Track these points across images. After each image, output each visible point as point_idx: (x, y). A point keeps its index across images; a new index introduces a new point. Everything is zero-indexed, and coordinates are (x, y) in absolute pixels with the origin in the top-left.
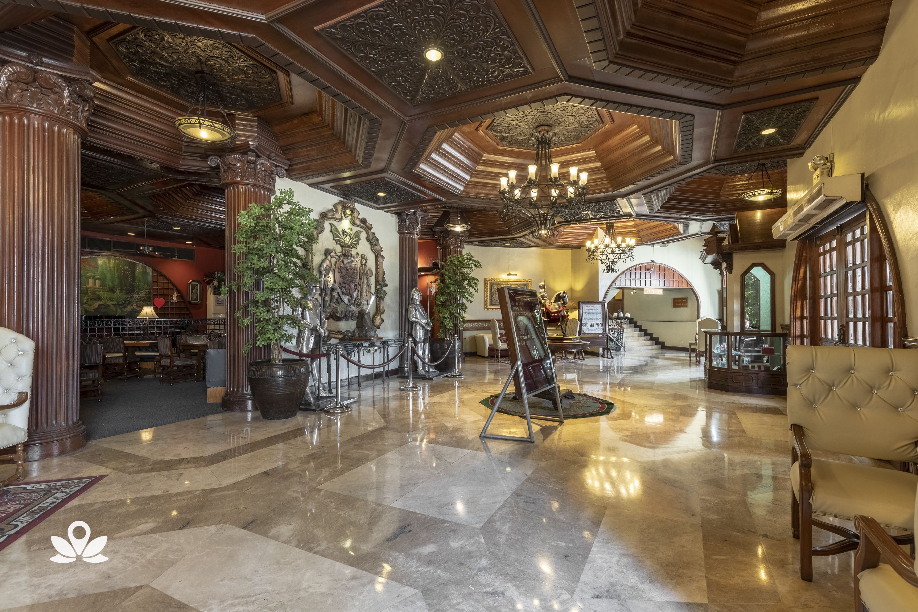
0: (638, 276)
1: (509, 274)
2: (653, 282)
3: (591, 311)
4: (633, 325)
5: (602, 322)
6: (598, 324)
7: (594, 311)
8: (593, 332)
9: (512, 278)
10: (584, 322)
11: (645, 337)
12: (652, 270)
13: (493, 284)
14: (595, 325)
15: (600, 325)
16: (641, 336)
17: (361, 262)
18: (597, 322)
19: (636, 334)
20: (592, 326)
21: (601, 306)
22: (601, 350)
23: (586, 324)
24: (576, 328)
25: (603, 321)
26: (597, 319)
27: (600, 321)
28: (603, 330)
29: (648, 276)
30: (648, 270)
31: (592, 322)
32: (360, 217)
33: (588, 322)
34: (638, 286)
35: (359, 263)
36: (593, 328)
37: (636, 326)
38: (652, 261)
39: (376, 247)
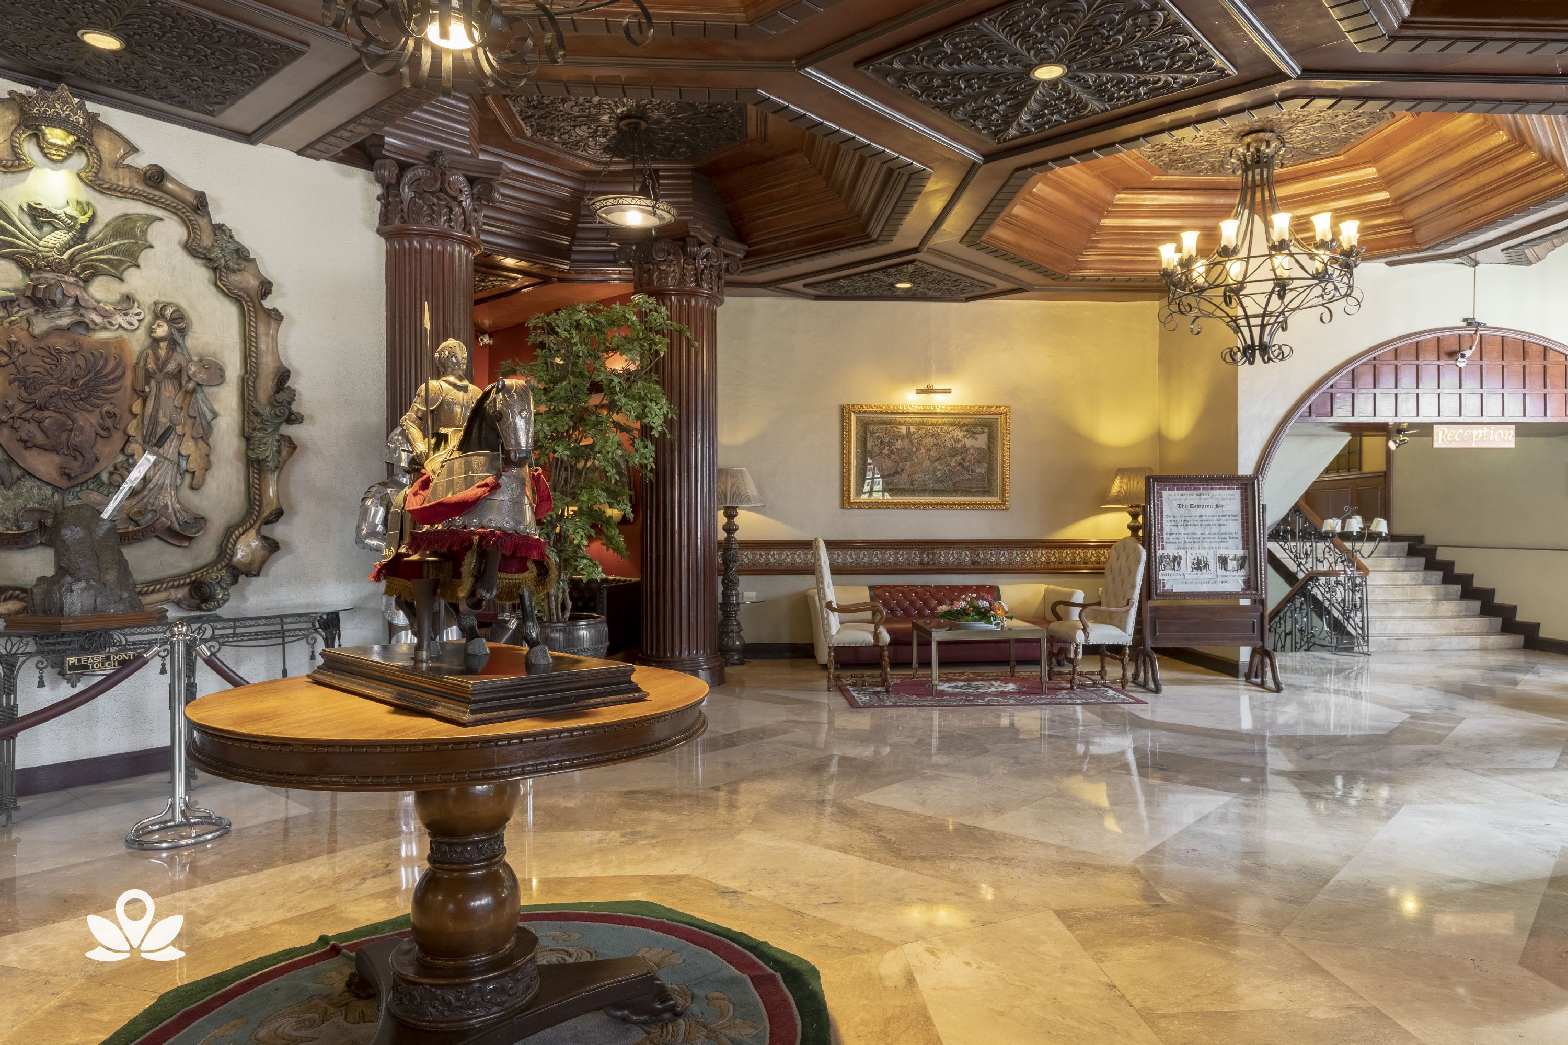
0: (1407, 380)
1: (929, 391)
2: (1471, 403)
3: (1196, 512)
4: (1422, 560)
5: (1240, 553)
6: (1223, 561)
7: (1209, 512)
8: (1205, 588)
9: (940, 402)
10: (1169, 550)
11: (1464, 603)
12: (1468, 353)
13: (873, 423)
14: (1213, 564)
15: (1232, 564)
16: (1447, 598)
17: (151, 331)
18: (1222, 552)
19: (1427, 593)
20: (1200, 565)
21: (1237, 494)
22: (1245, 654)
23: (1176, 560)
24: (1132, 573)
25: (1246, 546)
26: (1223, 540)
27: (1235, 550)
28: (1247, 582)
29: (1450, 379)
30: (1452, 355)
31: (1201, 553)
32: (141, 161)
33: (1181, 553)
34: (1407, 415)
35: (141, 332)
36: (1203, 575)
37: (1432, 564)
38: (1469, 322)
39: (235, 278)
